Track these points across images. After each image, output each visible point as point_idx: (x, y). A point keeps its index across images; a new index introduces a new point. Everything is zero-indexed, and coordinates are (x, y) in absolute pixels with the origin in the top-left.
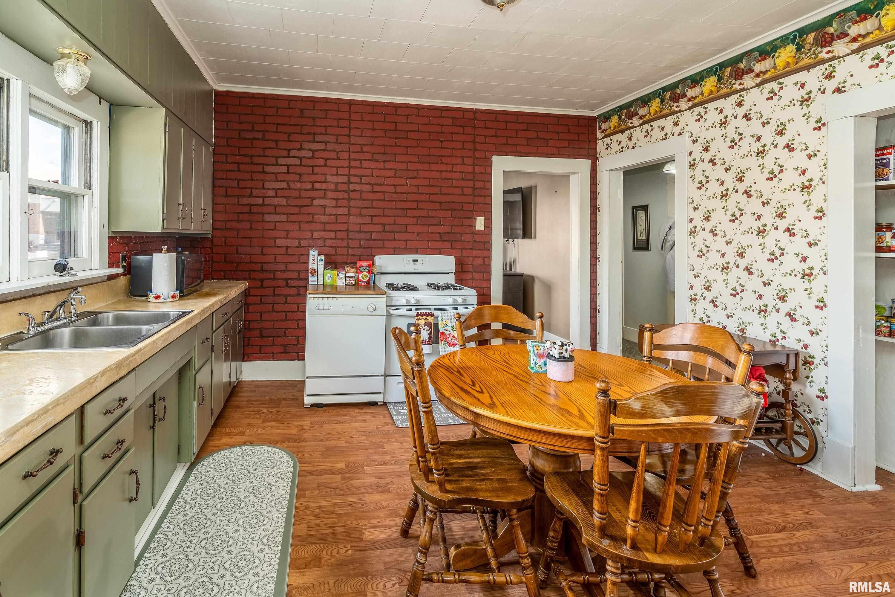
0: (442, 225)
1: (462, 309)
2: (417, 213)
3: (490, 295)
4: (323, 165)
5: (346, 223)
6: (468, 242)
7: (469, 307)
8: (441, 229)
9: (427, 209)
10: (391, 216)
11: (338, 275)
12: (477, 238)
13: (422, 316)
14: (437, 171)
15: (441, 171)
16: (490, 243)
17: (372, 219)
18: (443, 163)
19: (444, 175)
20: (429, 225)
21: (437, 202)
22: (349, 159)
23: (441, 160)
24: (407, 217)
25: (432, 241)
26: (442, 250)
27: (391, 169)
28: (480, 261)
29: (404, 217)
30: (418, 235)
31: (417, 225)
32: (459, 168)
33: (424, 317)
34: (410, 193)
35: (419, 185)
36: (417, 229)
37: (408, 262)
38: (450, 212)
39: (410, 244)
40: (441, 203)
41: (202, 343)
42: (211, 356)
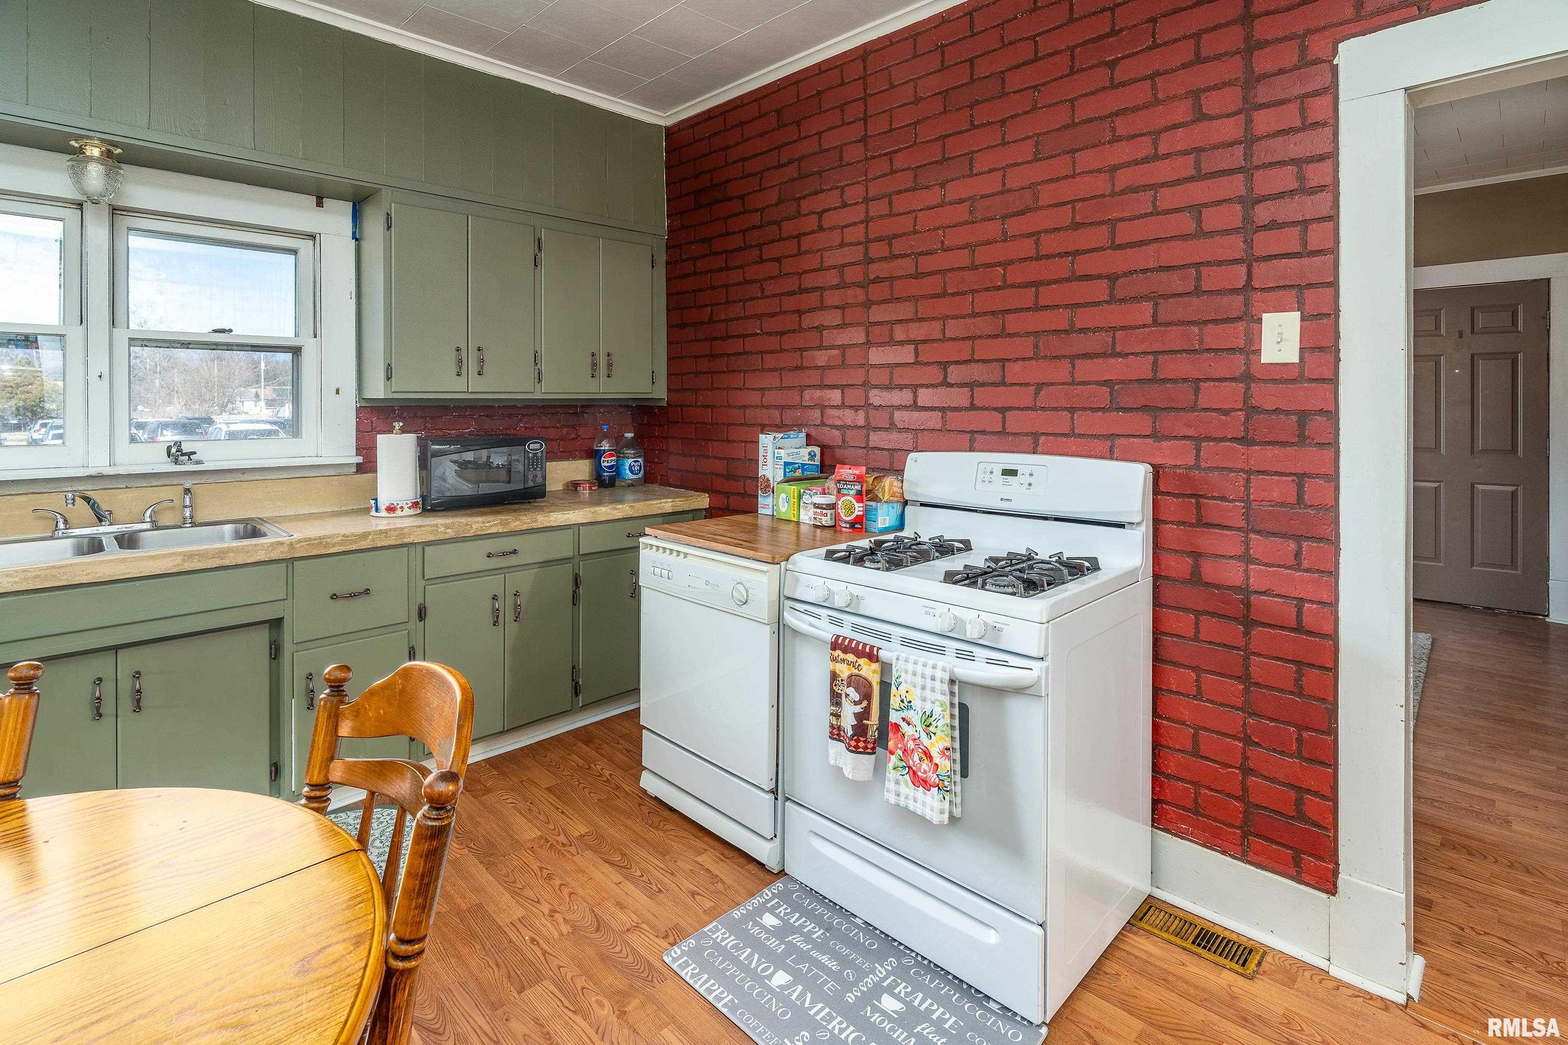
0: (1120, 355)
1: (990, 661)
2: (1033, 322)
3: (1333, 637)
4: (815, 228)
5: (861, 365)
6: (1226, 412)
7: (1013, 660)
8: (1116, 369)
9: (1066, 306)
10: (963, 339)
11: (800, 497)
12: (1264, 397)
13: (845, 651)
14: (1099, 171)
15: (1114, 169)
16: (1331, 415)
17: (916, 350)
18: (1120, 139)
19: (1124, 178)
20: (1074, 358)
21: (1100, 277)
22: (866, 200)
23: (1114, 129)
24: (1010, 335)
25: (1084, 409)
26: (1119, 442)
27: (961, 201)
28: (1281, 490)
29: (996, 336)
30: (1037, 393)
31: (1035, 357)
32: (1180, 140)
33: (851, 657)
34: (1011, 262)
35: (1039, 233)
36: (1037, 371)
37: (988, 476)
38: (1147, 306)
39: (1014, 421)
40: (1113, 278)
41: (334, 597)
42: (409, 626)
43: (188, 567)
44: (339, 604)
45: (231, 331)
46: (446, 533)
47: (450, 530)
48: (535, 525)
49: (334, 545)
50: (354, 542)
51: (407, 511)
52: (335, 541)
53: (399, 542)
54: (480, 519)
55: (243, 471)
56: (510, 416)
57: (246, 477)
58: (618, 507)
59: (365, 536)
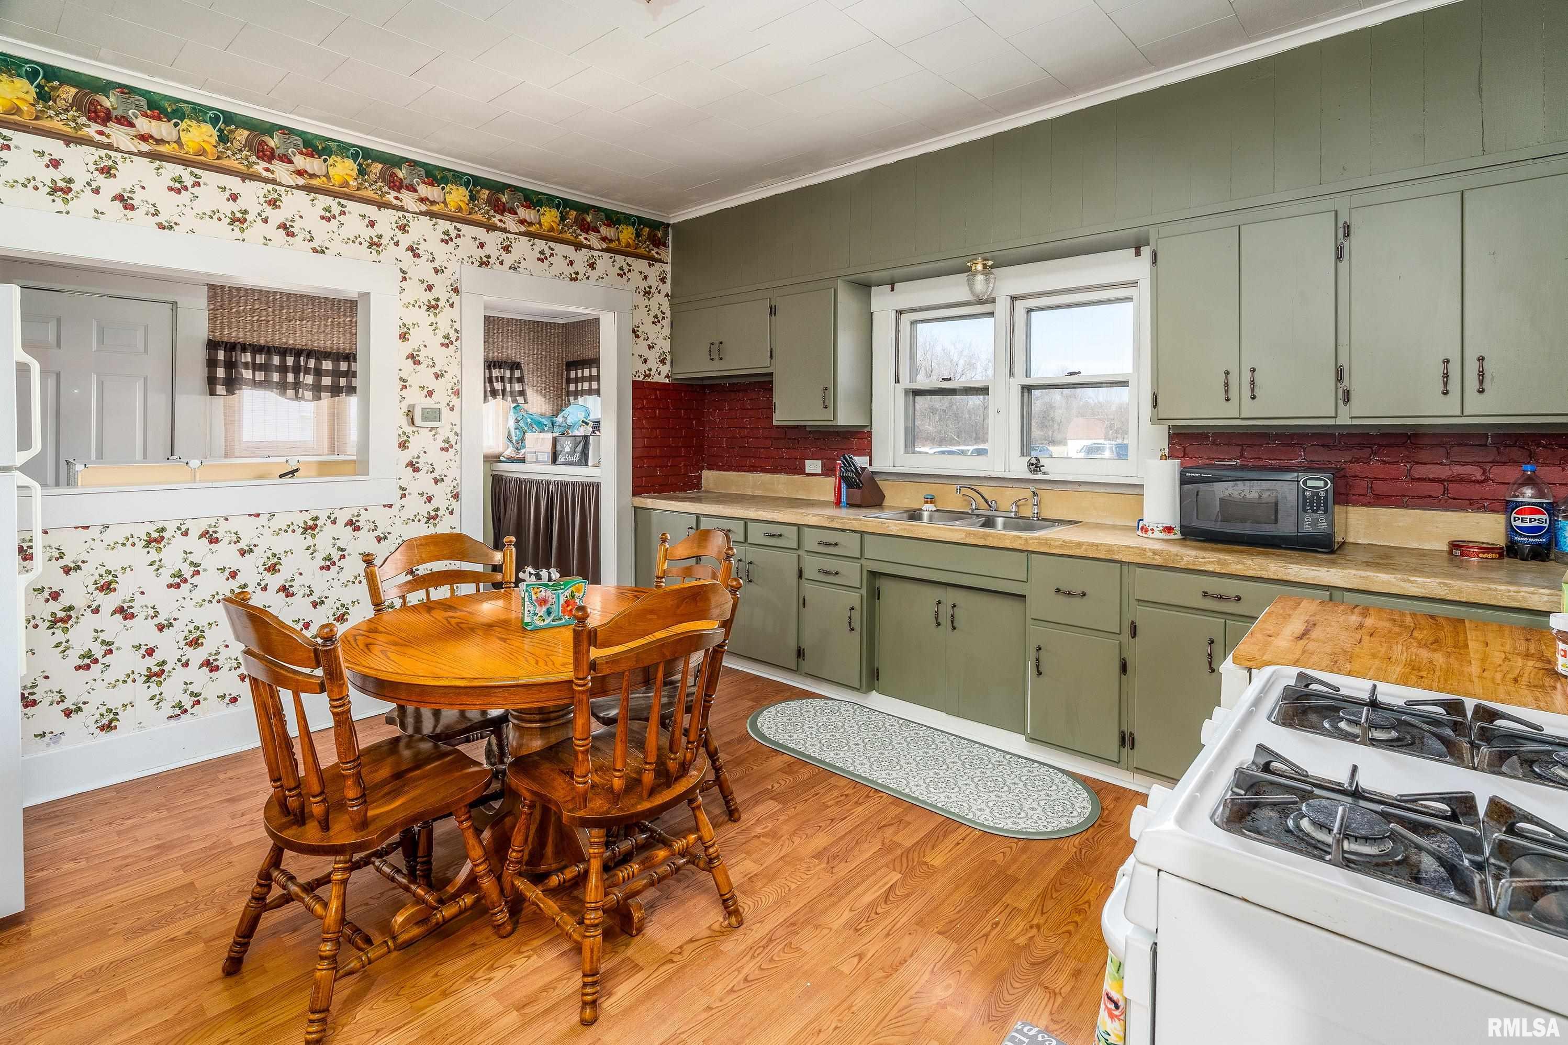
41: (1058, 591)
42: (1121, 638)
43: (968, 541)
44: (1061, 598)
45: (1079, 373)
46: (1154, 559)
47: (1157, 557)
48: (1265, 574)
49: (1056, 547)
50: (1070, 548)
51: (1157, 535)
52: (1057, 543)
53: (1109, 557)
54: (1193, 553)
55: (1080, 483)
56: (1361, 446)
57: (1082, 488)
58: (1412, 578)
59: (1080, 545)
